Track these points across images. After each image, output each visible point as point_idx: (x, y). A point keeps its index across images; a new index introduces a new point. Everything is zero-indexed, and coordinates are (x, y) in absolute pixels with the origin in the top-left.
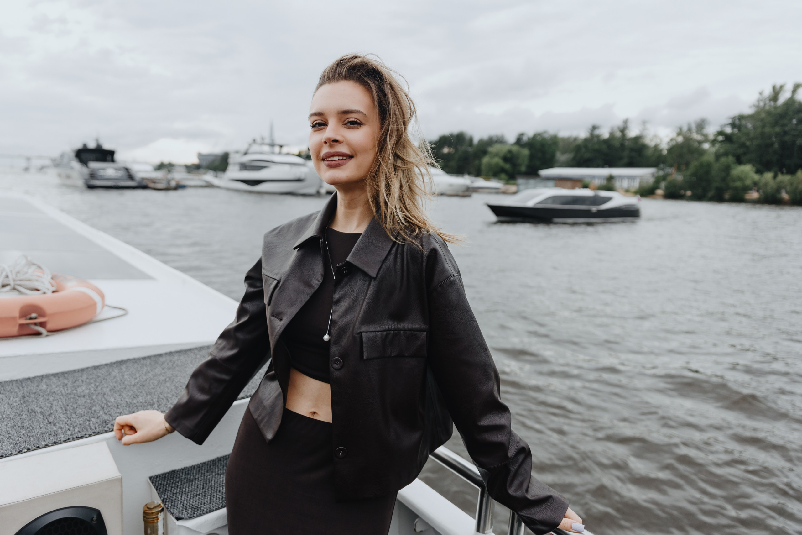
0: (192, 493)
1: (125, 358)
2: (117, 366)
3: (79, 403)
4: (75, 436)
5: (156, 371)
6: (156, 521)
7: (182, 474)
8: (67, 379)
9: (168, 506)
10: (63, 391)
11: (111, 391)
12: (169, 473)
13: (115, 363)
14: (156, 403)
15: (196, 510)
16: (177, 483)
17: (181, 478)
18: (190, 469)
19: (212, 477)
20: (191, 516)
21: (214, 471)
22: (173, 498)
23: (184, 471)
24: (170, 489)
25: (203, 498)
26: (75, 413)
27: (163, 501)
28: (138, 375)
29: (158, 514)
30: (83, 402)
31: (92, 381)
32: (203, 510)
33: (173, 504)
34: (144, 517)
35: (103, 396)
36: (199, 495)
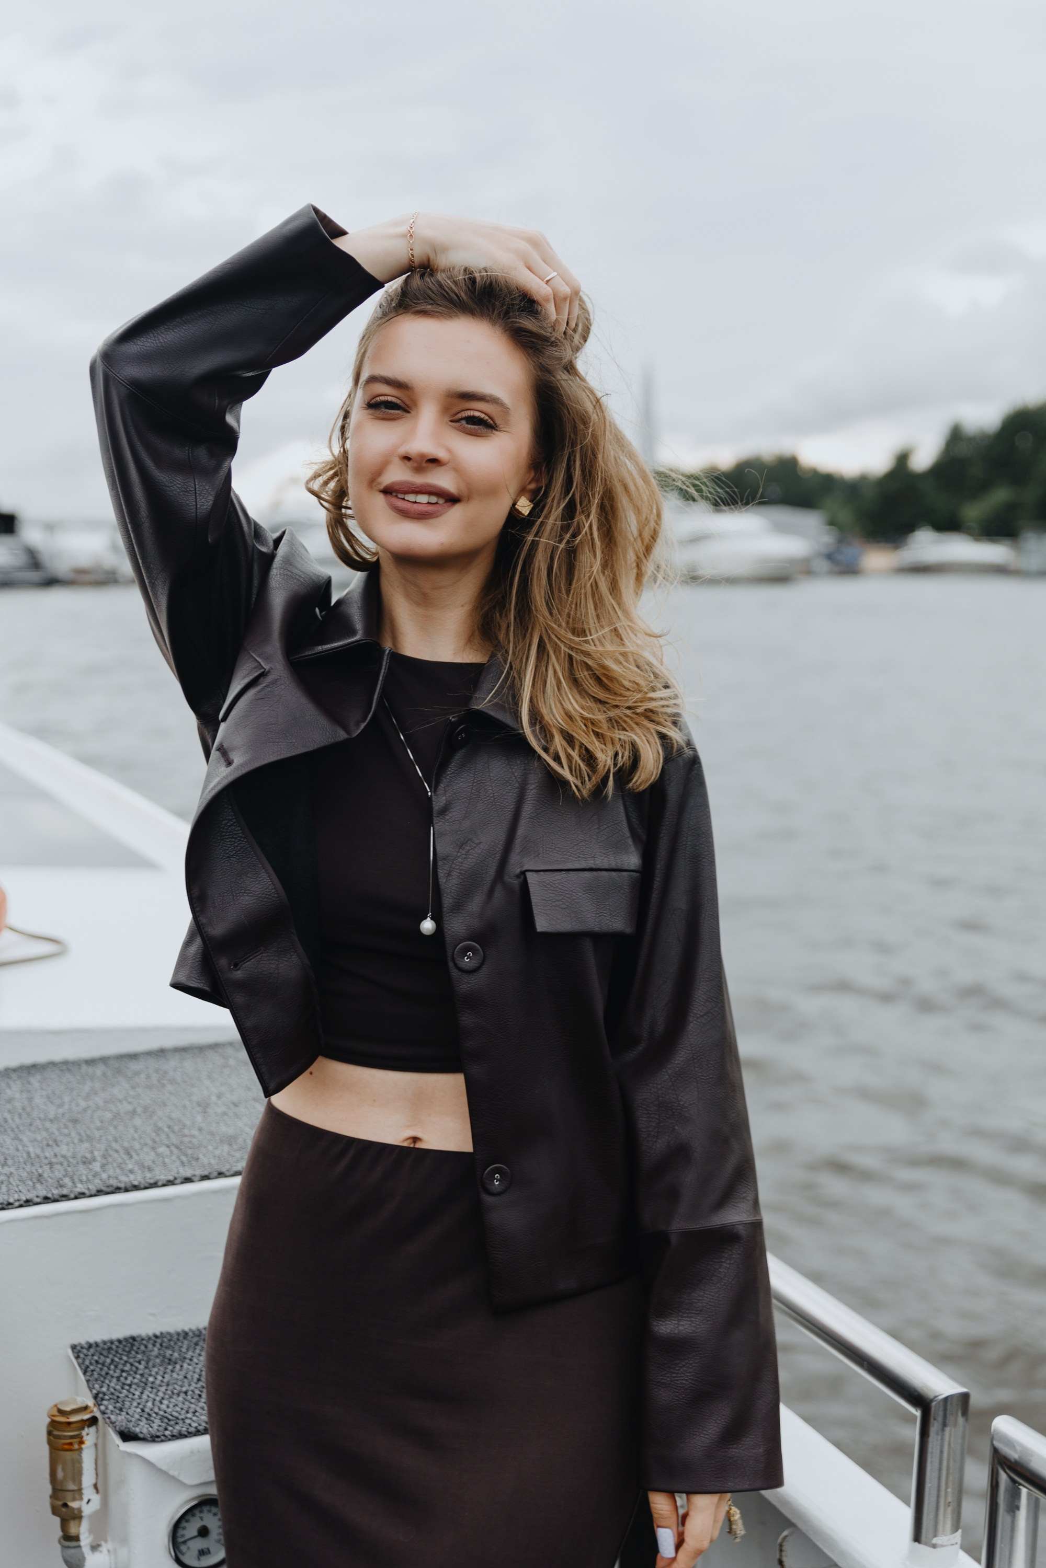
0: (170, 1388)
1: (41, 1058)
2: (20, 1077)
5: (115, 1091)
6: (76, 1446)
7: (154, 1345)
9: (107, 1408)
12: (120, 1341)
13: (14, 1070)
14: (99, 1158)
15: (172, 1423)
16: (137, 1364)
17: (150, 1353)
18: (175, 1337)
20: (158, 1434)
22: (121, 1393)
23: (159, 1341)
24: (117, 1374)
25: (193, 1401)
27: (96, 1397)
28: (66, 1099)
29: (83, 1429)
32: (190, 1425)
33: (118, 1405)
34: (50, 1433)
36: (186, 1393)
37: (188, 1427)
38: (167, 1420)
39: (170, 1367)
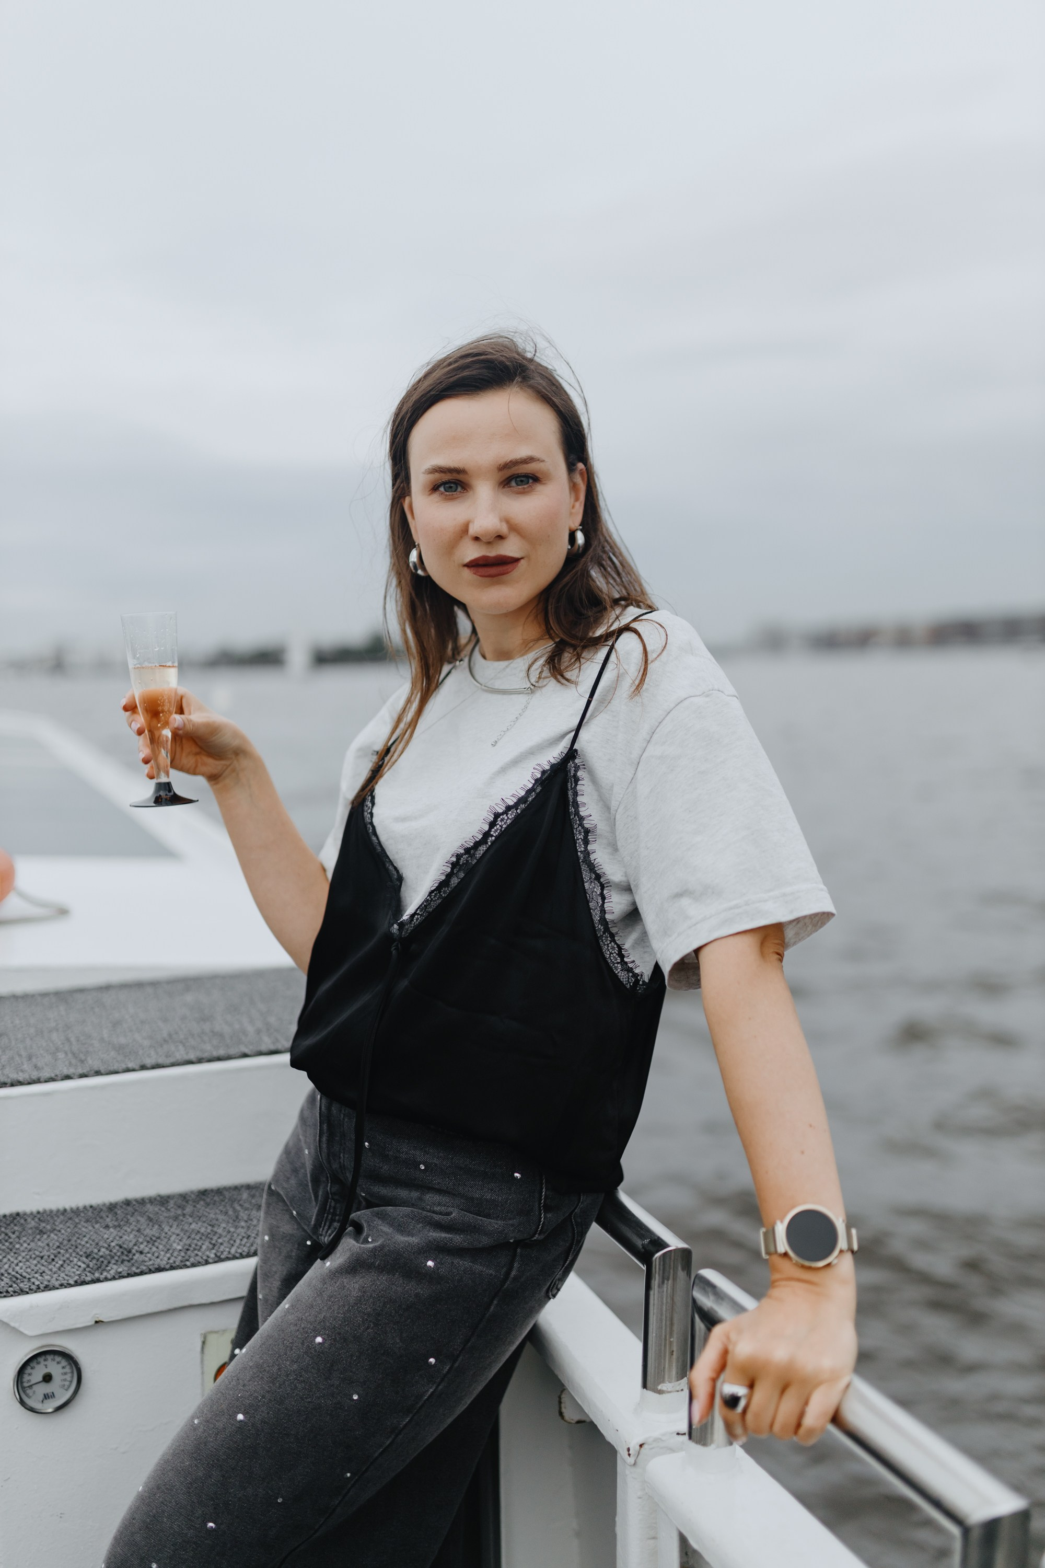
0: (31, 1253)
7: (34, 1219)
15: (19, 1282)
17: (27, 1226)
18: (54, 1213)
19: (91, 1230)
20: (2, 1291)
21: (102, 1221)
23: (40, 1216)
38: (14, 1279)
39: (38, 1237)
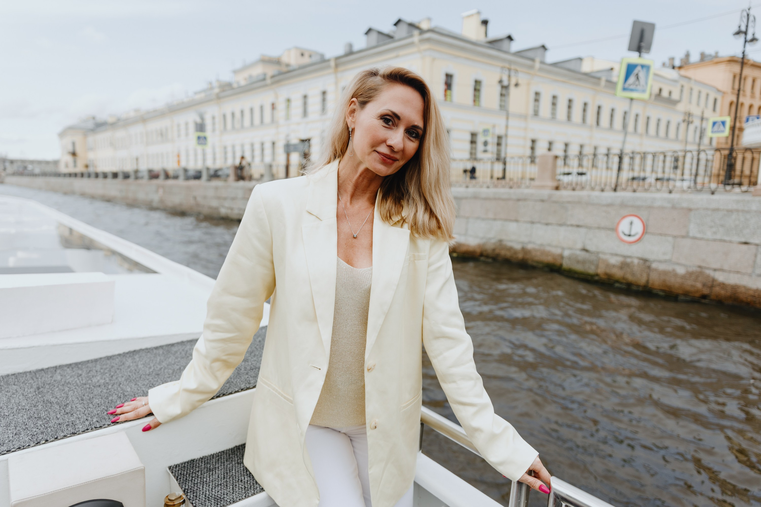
0: (214, 483)
1: (137, 348)
2: (130, 356)
3: (95, 392)
4: (93, 427)
5: (170, 360)
7: (202, 463)
8: (82, 370)
9: (190, 497)
10: (78, 382)
11: (126, 380)
12: (188, 462)
13: (127, 353)
15: (219, 501)
16: (197, 473)
17: (201, 467)
18: (209, 458)
19: (232, 466)
21: (234, 460)
22: (194, 488)
23: (203, 460)
24: (190, 479)
25: (225, 488)
26: (92, 403)
27: (184, 491)
28: (152, 365)
29: (180, 506)
30: (99, 392)
31: (106, 371)
33: (195, 494)
35: (119, 385)
36: (221, 485)
37: (226, 502)
39: (211, 473)
